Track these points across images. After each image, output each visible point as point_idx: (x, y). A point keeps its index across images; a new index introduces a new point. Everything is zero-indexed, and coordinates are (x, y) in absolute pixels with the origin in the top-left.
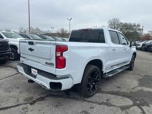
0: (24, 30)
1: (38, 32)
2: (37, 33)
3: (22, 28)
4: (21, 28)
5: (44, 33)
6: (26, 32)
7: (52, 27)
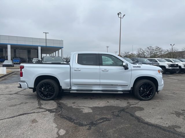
0: (142, 51)
1: (159, 52)
2: (157, 53)
3: (141, 49)
4: (139, 49)
5: (166, 53)
6: (144, 53)
7: (171, 45)
